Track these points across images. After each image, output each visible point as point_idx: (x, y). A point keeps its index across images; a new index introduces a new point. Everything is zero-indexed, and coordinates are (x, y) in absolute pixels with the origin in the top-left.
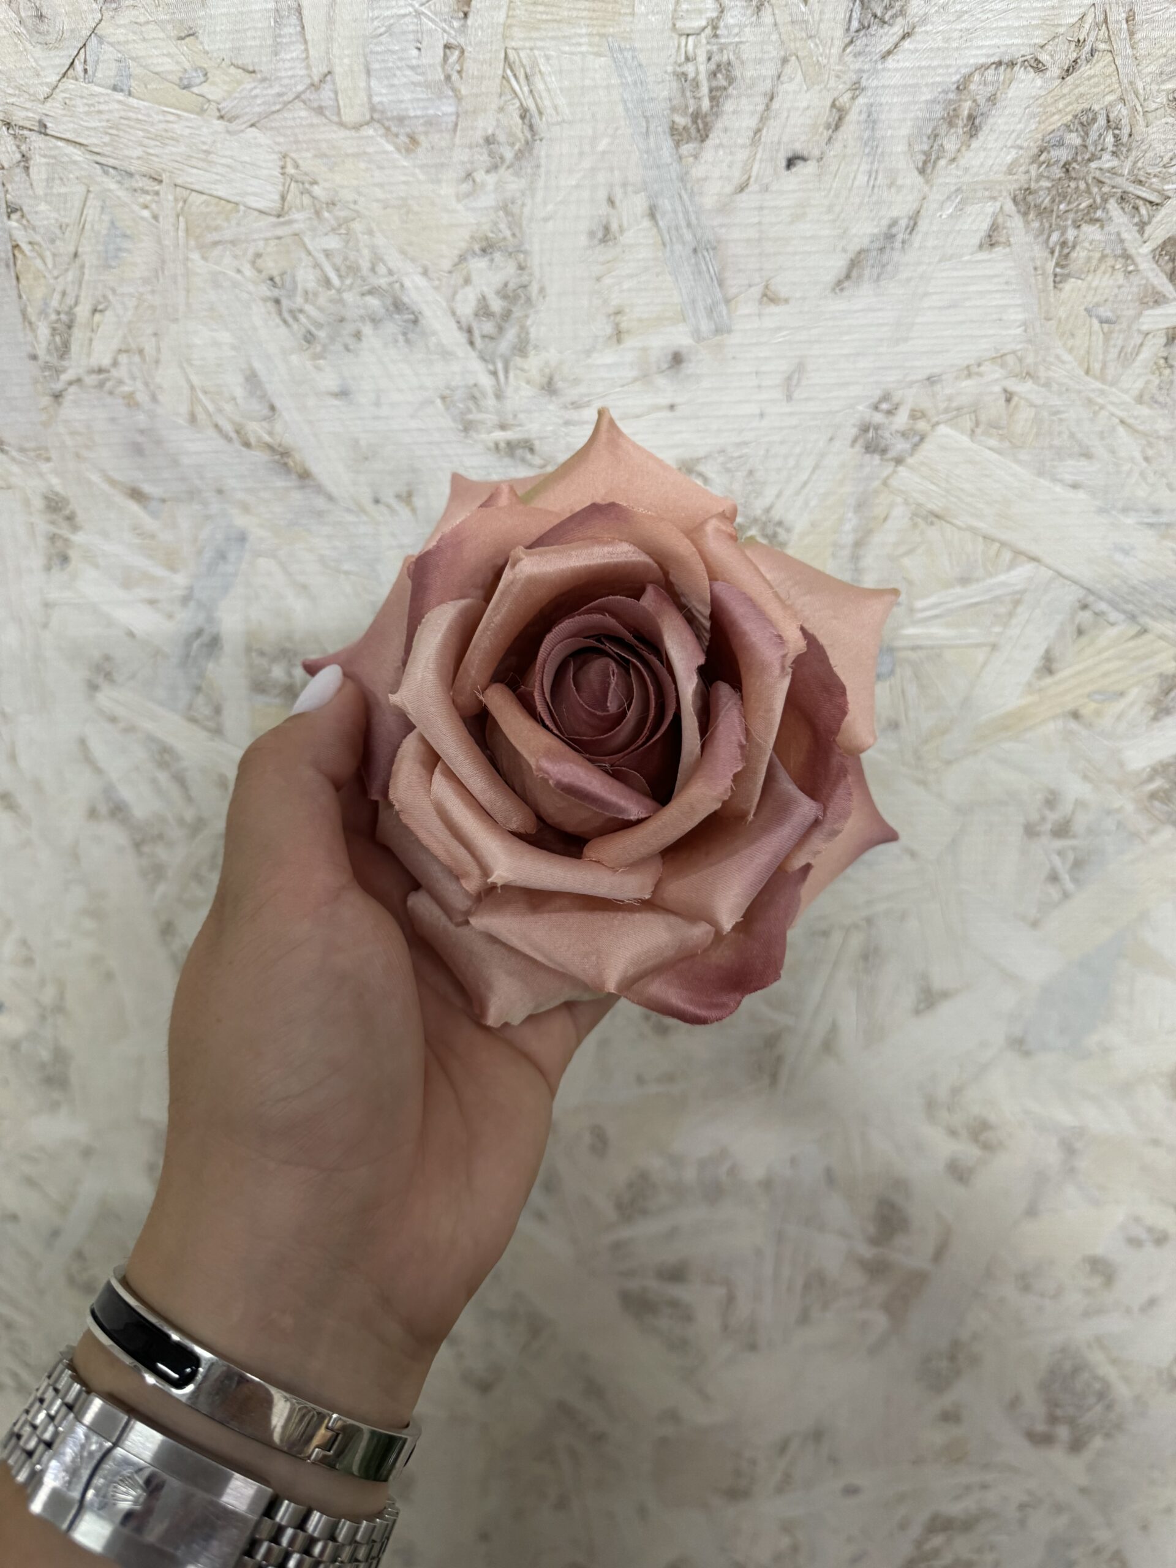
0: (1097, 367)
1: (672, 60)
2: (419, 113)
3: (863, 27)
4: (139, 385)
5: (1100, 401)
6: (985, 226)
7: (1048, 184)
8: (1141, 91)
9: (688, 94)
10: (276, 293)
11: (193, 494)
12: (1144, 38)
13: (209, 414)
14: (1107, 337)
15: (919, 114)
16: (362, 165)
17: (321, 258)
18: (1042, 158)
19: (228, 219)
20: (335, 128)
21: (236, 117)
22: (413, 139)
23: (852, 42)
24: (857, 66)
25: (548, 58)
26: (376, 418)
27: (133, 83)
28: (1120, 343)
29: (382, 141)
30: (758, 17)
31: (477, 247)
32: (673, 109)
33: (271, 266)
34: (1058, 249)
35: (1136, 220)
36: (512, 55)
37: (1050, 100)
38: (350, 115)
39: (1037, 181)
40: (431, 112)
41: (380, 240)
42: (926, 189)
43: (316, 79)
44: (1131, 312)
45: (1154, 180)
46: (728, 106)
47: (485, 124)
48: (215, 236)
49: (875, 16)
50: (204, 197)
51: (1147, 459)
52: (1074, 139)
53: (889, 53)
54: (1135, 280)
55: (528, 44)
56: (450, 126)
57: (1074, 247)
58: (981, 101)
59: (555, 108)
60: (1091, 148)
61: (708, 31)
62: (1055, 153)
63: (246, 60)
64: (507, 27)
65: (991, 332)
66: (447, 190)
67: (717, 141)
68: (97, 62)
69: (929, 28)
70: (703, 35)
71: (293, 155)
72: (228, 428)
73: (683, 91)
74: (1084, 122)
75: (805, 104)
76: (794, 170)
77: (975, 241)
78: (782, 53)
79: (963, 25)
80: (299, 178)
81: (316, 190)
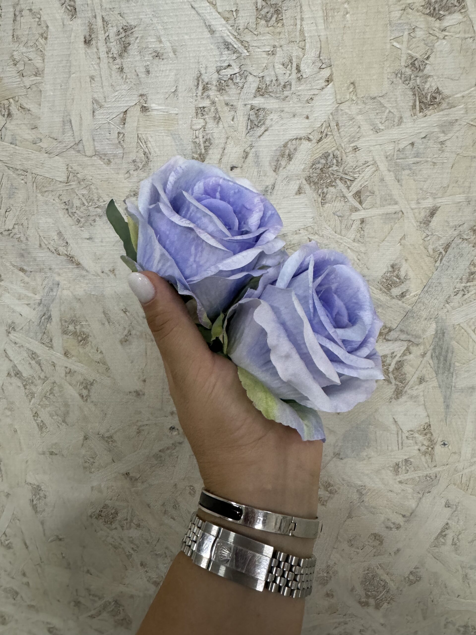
0: (338, 231)
1: (191, 137)
2: (111, 153)
3: (251, 128)
4: (22, 235)
5: (341, 241)
6: (297, 188)
7: (316, 175)
8: (343, 147)
9: (197, 148)
10: (67, 207)
11: (41, 270)
12: (343, 131)
13: (46, 245)
14: (341, 222)
15: (272, 154)
16: (94, 168)
17: (81, 196)
18: (313, 167)
19: (49, 184)
20: (84, 157)
21: (52, 153)
22: (109, 161)
23: (249, 132)
24: (251, 140)
25: (152, 137)
26: (102, 246)
27: (17, 142)
28: (345, 223)
29: (100, 161)
30: (218, 125)
31: (132, 194)
32: (193, 153)
33: (65, 199)
34: (321, 194)
35: (346, 186)
36: (140, 136)
37: (314, 150)
38: (88, 153)
39: (312, 174)
40: (115, 152)
41: (100, 191)
42: (276, 176)
43: (77, 142)
44: (348, 214)
45: (351, 173)
46: (210, 152)
47: (133, 156)
48: (45, 189)
49: (255, 125)
50: (42, 177)
51: (358, 259)
52: (323, 161)
53: (261, 136)
54: (348, 204)
55: (146, 132)
56: (121, 157)
57: (327, 194)
58: (292, 150)
59: (155, 152)
60: (329, 164)
61: (202, 128)
62: (318, 166)
63: (54, 136)
64: (138, 127)
65: (302, 220)
66: (121, 176)
67: (208, 162)
68: (5, 135)
69: (273, 128)
70: (201, 130)
71: (70, 164)
72: (52, 249)
73: (196, 147)
74: (326, 156)
75: (235, 151)
76: (233, 171)
77: (294, 192)
78: (226, 136)
79: (284, 127)
80: (74, 172)
81: (79, 176)
